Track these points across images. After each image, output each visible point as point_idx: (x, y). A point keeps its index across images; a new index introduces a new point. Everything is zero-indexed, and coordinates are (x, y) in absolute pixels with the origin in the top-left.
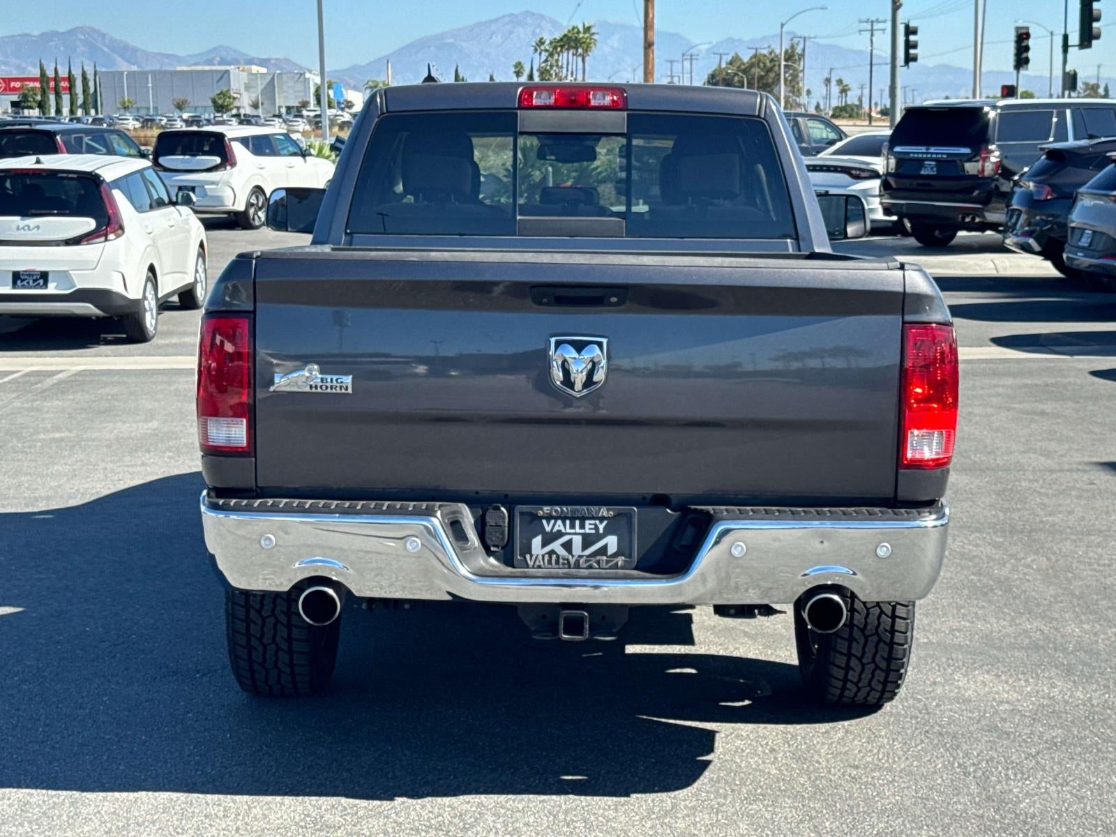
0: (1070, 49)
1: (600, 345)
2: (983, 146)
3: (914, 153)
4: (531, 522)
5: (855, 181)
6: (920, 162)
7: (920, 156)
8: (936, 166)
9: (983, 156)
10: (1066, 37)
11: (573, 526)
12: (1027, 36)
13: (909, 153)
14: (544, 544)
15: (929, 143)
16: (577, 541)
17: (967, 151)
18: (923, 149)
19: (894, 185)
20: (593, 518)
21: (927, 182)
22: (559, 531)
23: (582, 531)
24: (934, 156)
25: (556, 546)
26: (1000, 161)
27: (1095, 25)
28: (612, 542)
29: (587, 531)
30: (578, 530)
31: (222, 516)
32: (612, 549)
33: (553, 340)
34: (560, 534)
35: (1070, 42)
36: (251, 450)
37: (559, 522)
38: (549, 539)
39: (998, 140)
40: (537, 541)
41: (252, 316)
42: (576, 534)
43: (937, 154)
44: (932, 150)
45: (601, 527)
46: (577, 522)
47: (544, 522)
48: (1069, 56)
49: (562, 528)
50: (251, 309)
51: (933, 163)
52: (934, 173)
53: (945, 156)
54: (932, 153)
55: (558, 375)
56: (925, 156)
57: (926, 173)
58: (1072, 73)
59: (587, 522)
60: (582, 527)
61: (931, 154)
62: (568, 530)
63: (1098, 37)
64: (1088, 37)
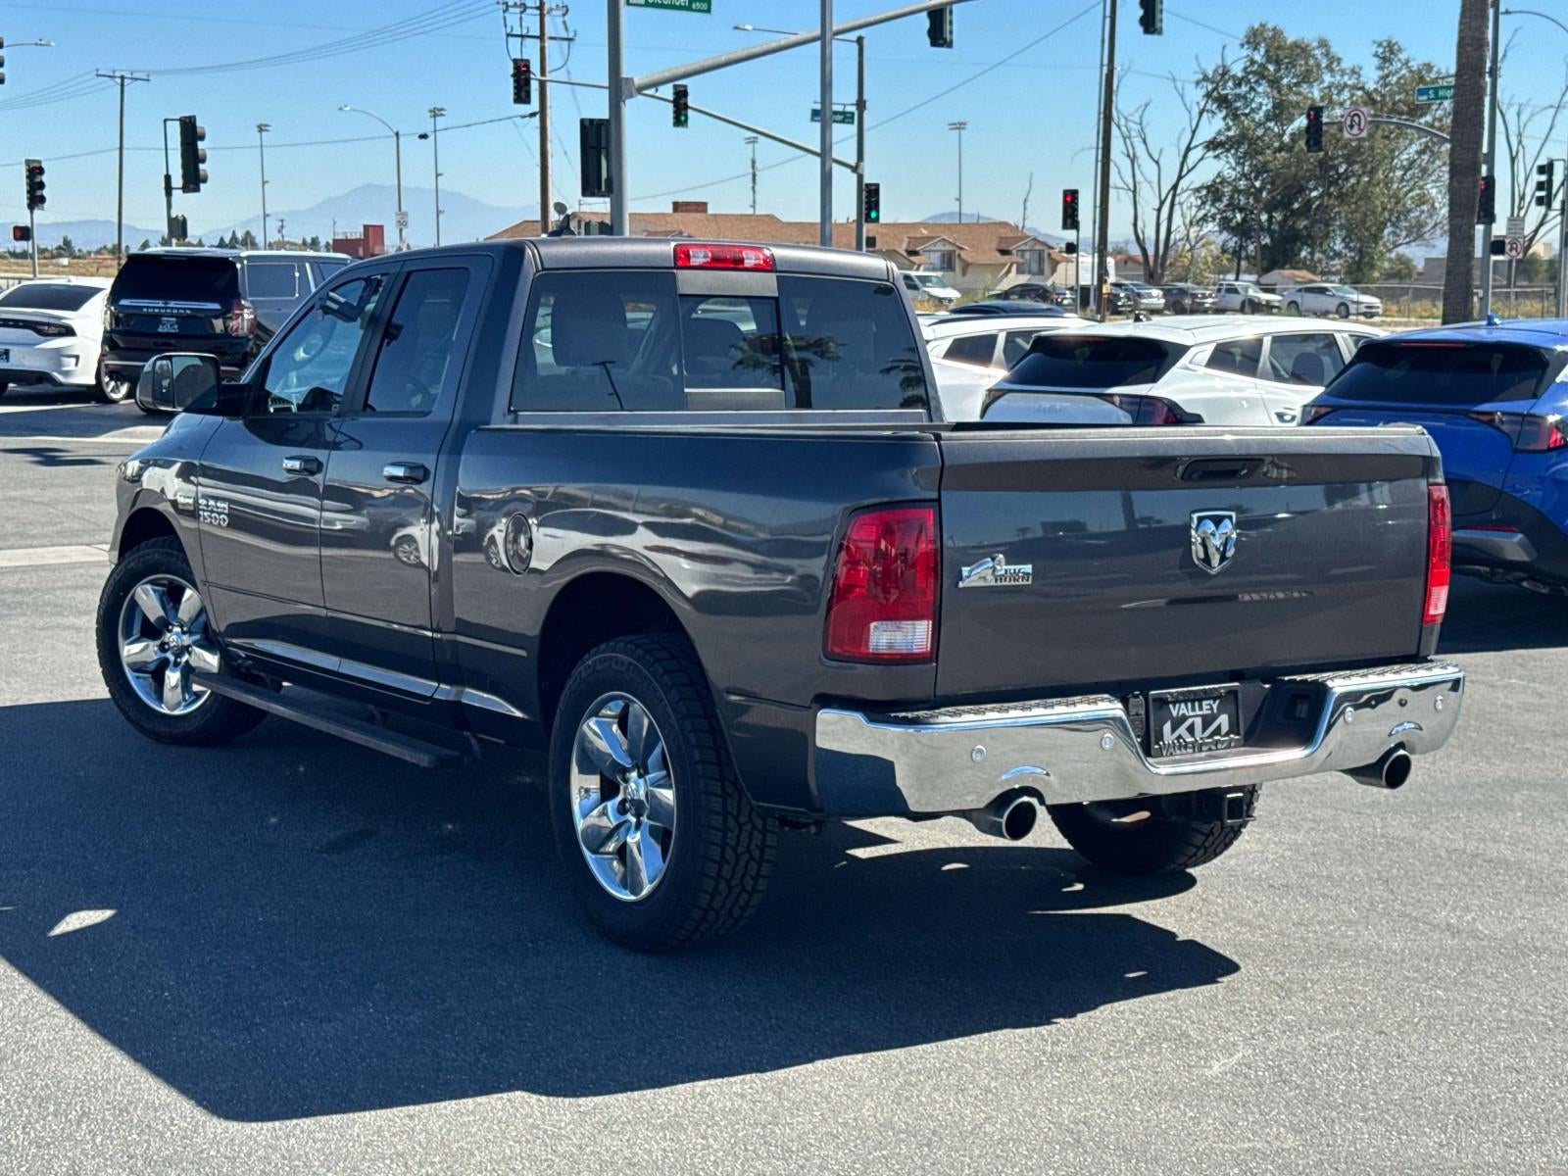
0: (174, 192)
1: (1230, 518)
2: (235, 301)
3: (147, 307)
4: (1161, 708)
5: (43, 338)
6: (156, 318)
7: (157, 310)
8: (177, 323)
9: (238, 312)
10: (168, 178)
11: (1193, 709)
12: (41, 171)
13: (142, 308)
14: (1174, 729)
15: (167, 296)
16: (1198, 722)
17: (217, 306)
18: (160, 304)
19: (121, 345)
20: (1209, 699)
21: (164, 340)
22: (1184, 715)
23: (1201, 713)
24: (175, 311)
25: (1182, 730)
26: (255, 318)
27: (201, 166)
28: (1223, 720)
29: (1205, 712)
30: (1198, 712)
31: (911, 730)
32: (1225, 728)
33: (1195, 516)
34: (1184, 718)
35: (174, 185)
36: (933, 655)
37: (1183, 705)
38: (1177, 723)
39: (251, 295)
40: (1167, 727)
41: (936, 504)
42: (1197, 716)
43: (178, 309)
44: (172, 304)
45: (1215, 706)
46: (1197, 704)
47: (1171, 706)
48: (174, 199)
49: (1185, 711)
50: (934, 495)
51: (174, 319)
52: (175, 329)
53: (188, 312)
54: (172, 308)
55: (1198, 551)
56: (163, 311)
57: (165, 330)
58: (181, 219)
59: (1204, 703)
60: (1201, 708)
61: (170, 310)
62: (1191, 714)
63: (205, 181)
64: (193, 180)
